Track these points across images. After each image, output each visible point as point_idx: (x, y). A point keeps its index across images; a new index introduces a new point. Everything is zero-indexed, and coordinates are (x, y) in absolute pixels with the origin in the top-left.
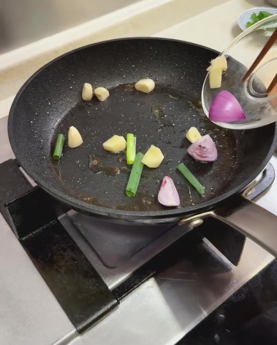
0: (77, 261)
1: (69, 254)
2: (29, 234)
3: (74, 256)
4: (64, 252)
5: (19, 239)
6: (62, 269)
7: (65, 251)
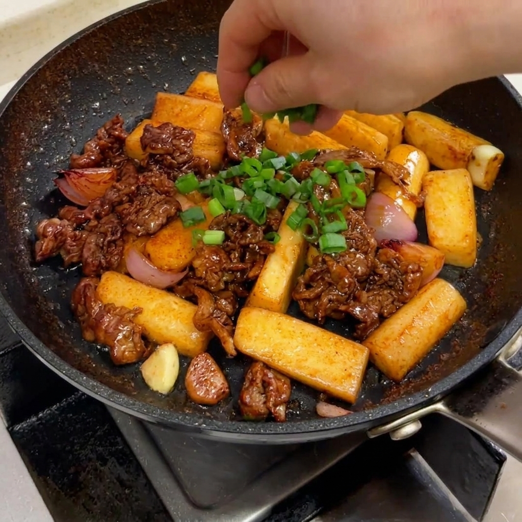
0: (130, 487)
1: (113, 469)
2: (30, 418)
3: (125, 476)
4: (101, 465)
5: (8, 428)
6: (96, 504)
7: (104, 462)
